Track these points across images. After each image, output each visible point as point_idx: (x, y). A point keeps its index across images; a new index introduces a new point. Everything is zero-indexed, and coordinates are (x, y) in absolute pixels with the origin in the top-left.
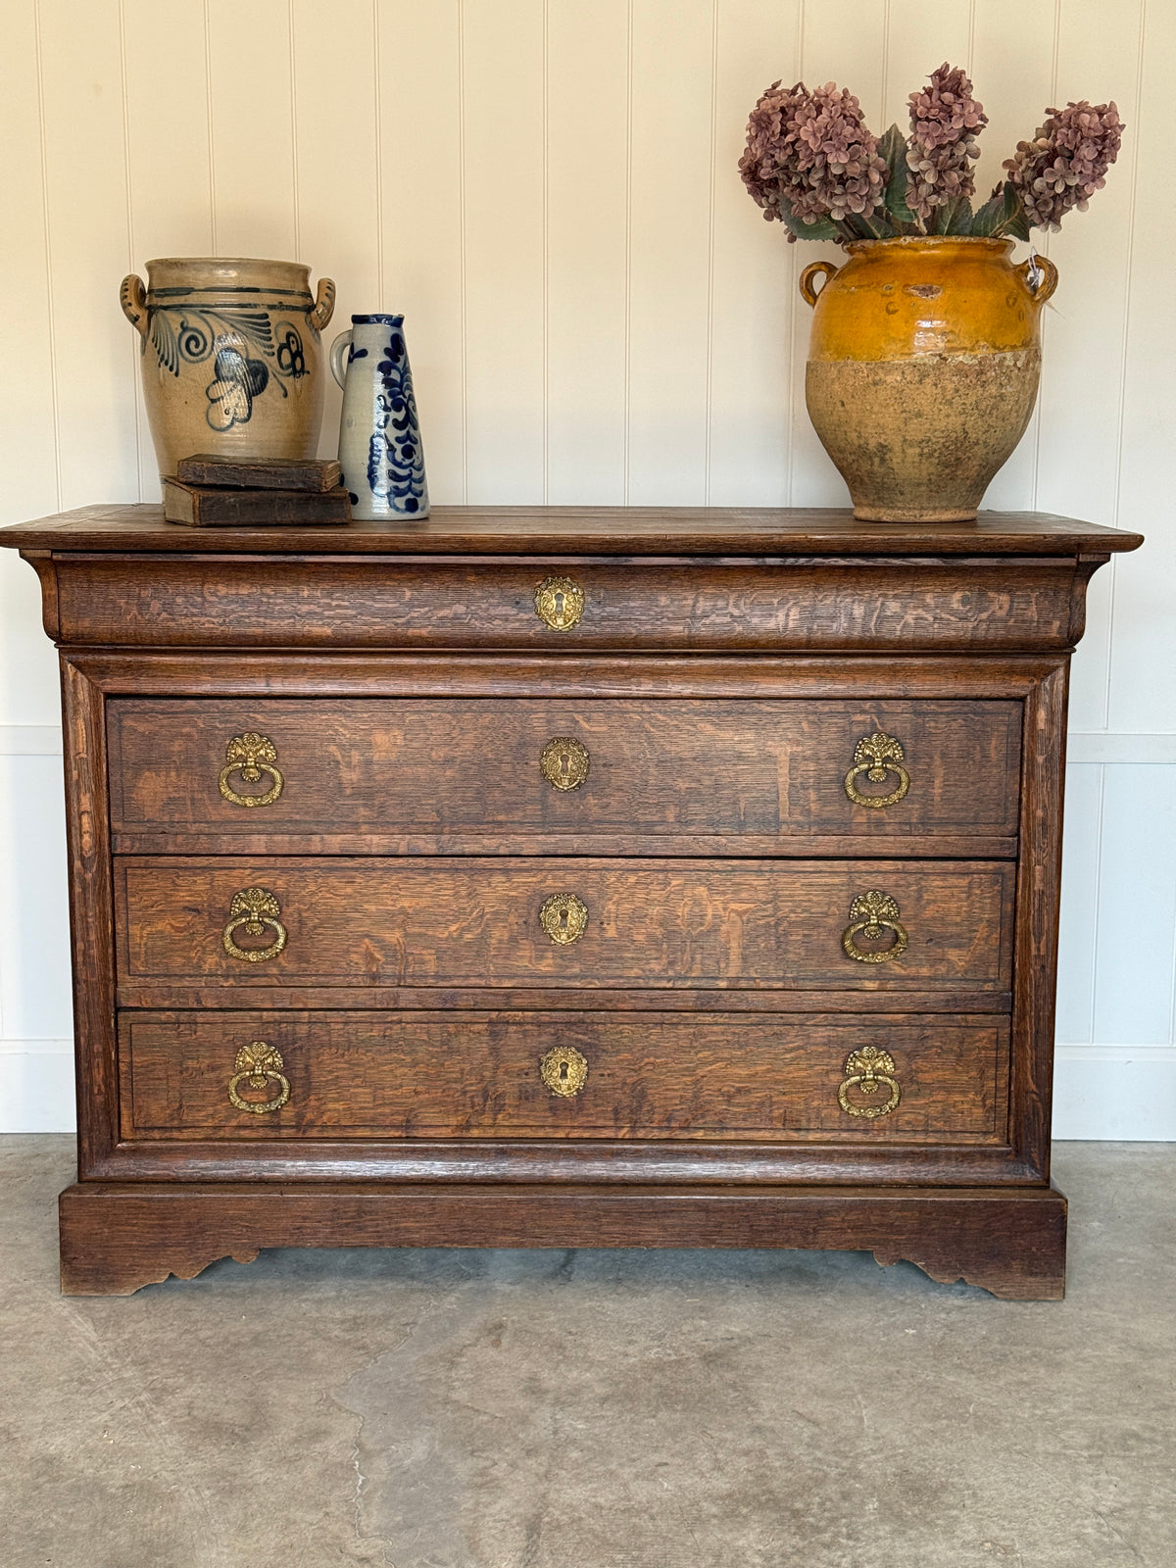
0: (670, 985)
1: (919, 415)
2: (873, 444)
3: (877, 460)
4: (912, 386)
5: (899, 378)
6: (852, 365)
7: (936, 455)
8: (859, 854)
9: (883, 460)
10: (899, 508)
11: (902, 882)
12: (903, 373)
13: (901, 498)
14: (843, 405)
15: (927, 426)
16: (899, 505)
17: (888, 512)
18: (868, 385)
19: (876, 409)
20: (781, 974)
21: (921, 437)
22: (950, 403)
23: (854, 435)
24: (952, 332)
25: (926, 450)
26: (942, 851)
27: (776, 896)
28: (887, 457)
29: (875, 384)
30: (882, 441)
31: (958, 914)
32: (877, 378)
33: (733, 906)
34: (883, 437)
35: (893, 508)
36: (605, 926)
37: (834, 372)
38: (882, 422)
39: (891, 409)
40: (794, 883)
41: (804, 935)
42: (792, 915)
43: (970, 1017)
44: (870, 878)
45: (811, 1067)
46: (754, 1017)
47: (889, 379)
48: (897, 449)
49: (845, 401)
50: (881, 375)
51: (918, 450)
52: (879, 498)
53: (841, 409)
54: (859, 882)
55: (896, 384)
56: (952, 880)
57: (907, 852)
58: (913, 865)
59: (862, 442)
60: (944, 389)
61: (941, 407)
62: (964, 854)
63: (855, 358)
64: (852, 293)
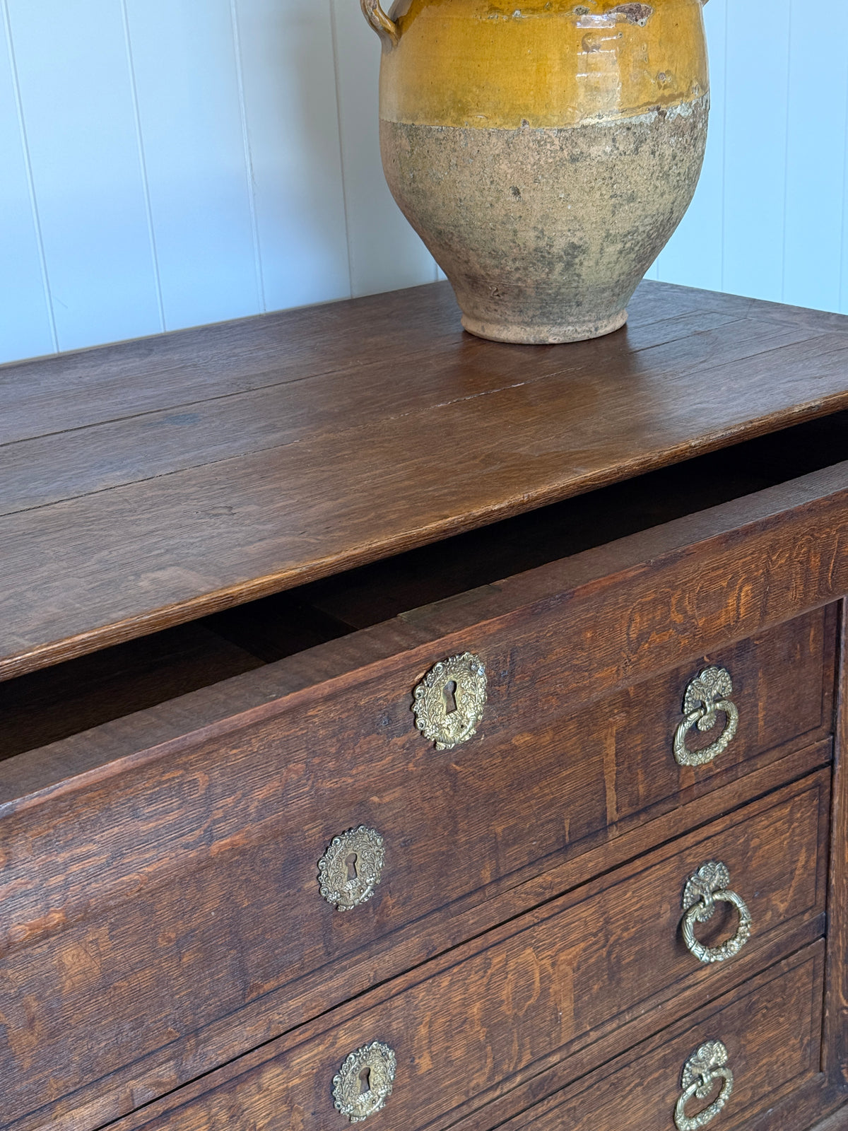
0: (498, 1093)
1: (632, 198)
2: (560, 245)
3: (559, 267)
4: (626, 159)
5: (608, 149)
6: (534, 132)
7: (637, 248)
8: (690, 826)
9: (569, 265)
10: (569, 324)
11: (730, 840)
12: (614, 140)
13: (575, 310)
14: (516, 192)
15: (639, 212)
16: (571, 319)
17: (555, 330)
18: (562, 163)
19: (573, 197)
20: (615, 1010)
21: (628, 227)
22: (666, 175)
23: (532, 234)
24: (668, 72)
25: (628, 245)
26: (769, 784)
27: (607, 922)
28: (577, 260)
29: (574, 160)
30: (575, 240)
31: (782, 849)
32: (577, 151)
33: (563, 957)
34: (579, 234)
35: (561, 324)
36: (417, 1061)
37: (497, 145)
38: (581, 213)
39: (597, 195)
40: (625, 893)
41: (637, 952)
42: (625, 934)
43: (792, 959)
44: (700, 849)
45: (647, 1101)
46: (588, 1081)
47: (594, 151)
48: (594, 248)
49: (521, 187)
50: (582, 144)
51: (619, 246)
52: (543, 314)
53: (513, 199)
54: (690, 860)
55: (604, 158)
56: (776, 813)
57: (735, 802)
58: (738, 816)
59: (542, 243)
60: (662, 156)
61: (658, 184)
62: (787, 777)
63: (537, 122)
64: (518, 22)
